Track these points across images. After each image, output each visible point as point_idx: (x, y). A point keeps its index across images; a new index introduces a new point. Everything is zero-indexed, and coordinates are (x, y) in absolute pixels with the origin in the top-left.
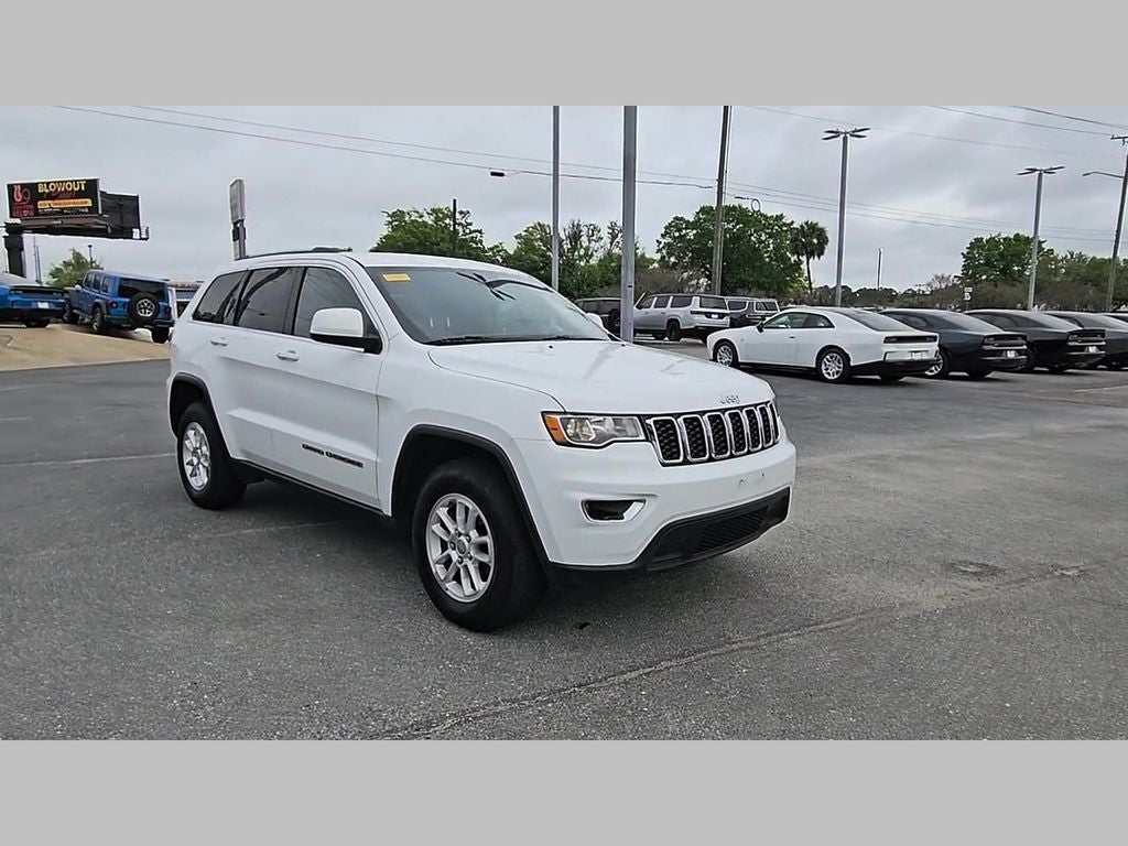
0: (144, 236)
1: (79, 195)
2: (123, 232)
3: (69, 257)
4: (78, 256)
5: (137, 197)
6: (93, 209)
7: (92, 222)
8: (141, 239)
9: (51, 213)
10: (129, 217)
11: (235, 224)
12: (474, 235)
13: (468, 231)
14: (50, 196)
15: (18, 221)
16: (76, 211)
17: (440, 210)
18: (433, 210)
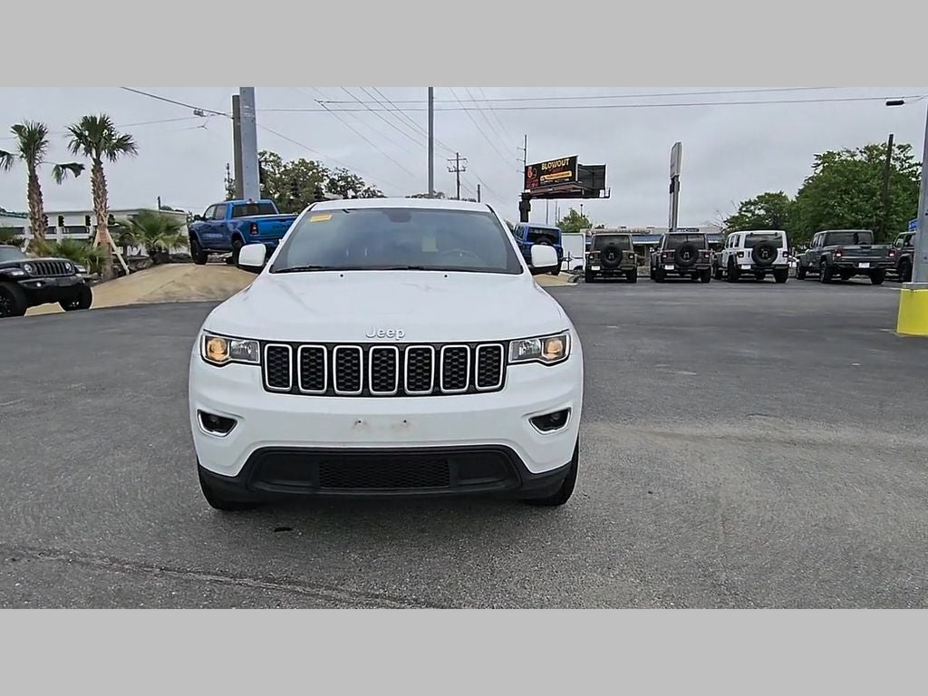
0: (607, 195)
1: (565, 169)
2: (593, 193)
3: (567, 214)
4: (573, 212)
5: (605, 166)
6: (572, 179)
7: (570, 187)
8: (605, 197)
9: (547, 184)
10: (598, 182)
11: (673, 180)
12: (915, 168)
13: (907, 165)
14: (548, 172)
15: (529, 191)
16: (562, 181)
17: (875, 148)
18: (867, 148)
